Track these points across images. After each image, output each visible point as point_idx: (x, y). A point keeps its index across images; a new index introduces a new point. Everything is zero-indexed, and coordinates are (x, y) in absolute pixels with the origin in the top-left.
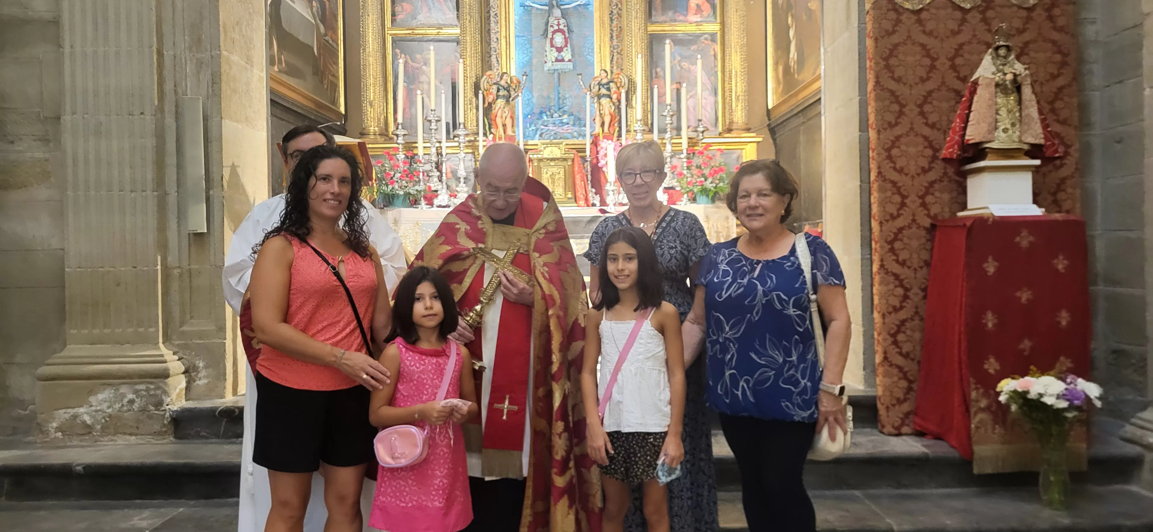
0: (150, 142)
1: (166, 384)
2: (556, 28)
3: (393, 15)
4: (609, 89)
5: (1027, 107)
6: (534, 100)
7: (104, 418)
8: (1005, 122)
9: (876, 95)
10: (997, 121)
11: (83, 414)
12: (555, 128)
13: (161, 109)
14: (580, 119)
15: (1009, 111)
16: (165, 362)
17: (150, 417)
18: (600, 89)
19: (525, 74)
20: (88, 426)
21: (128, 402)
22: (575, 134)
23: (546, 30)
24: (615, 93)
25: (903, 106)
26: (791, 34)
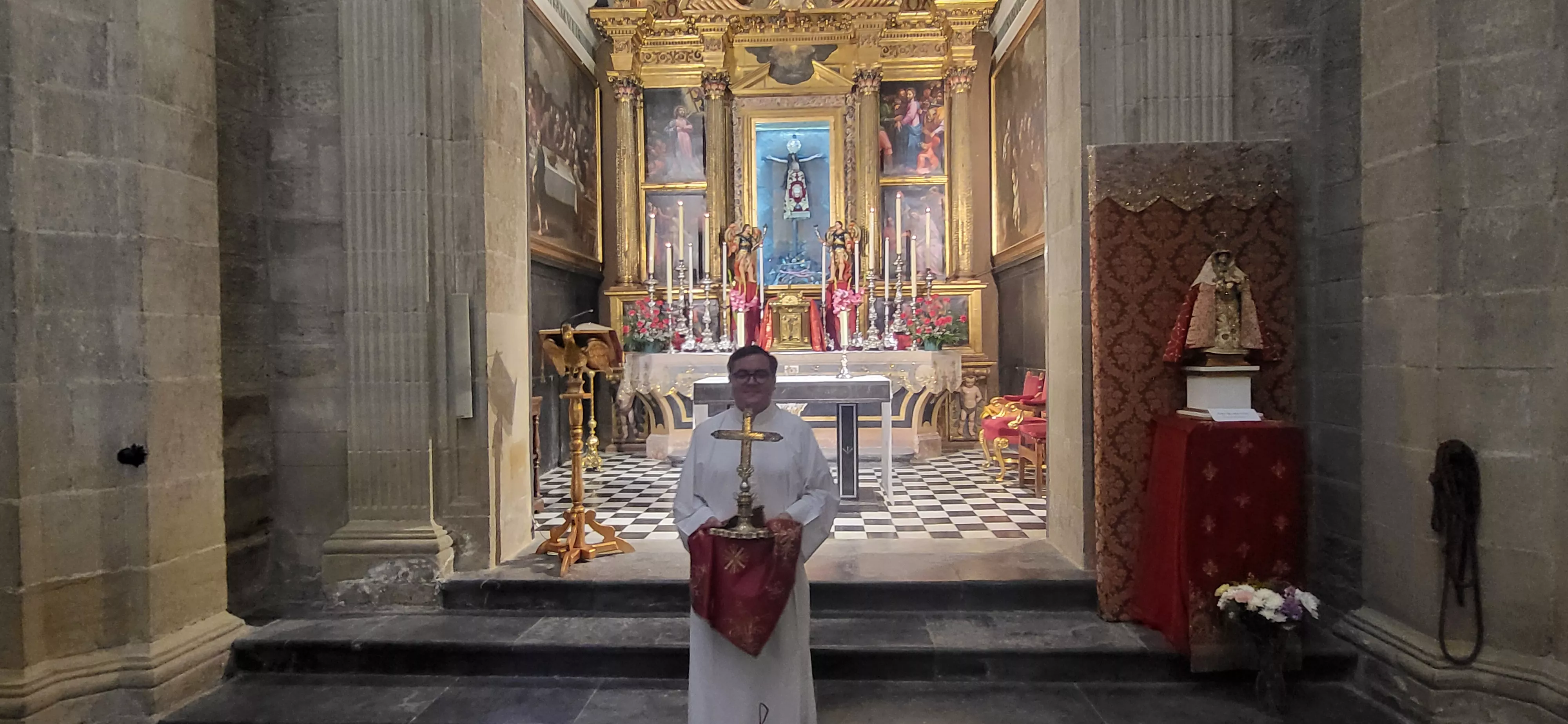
0: (423, 335)
1: (436, 559)
2: (795, 180)
3: (647, 171)
4: (843, 240)
5: (1247, 314)
6: (774, 246)
7: (382, 588)
8: (1224, 329)
9: (1099, 294)
10: (1217, 327)
11: (362, 585)
12: (793, 273)
13: (432, 304)
14: (816, 263)
15: (1229, 318)
16: (435, 538)
17: (422, 589)
18: (834, 240)
19: (765, 226)
20: (368, 596)
21: (403, 574)
22: (812, 278)
23: (786, 182)
24: (849, 242)
25: (1124, 305)
26: (1015, 189)
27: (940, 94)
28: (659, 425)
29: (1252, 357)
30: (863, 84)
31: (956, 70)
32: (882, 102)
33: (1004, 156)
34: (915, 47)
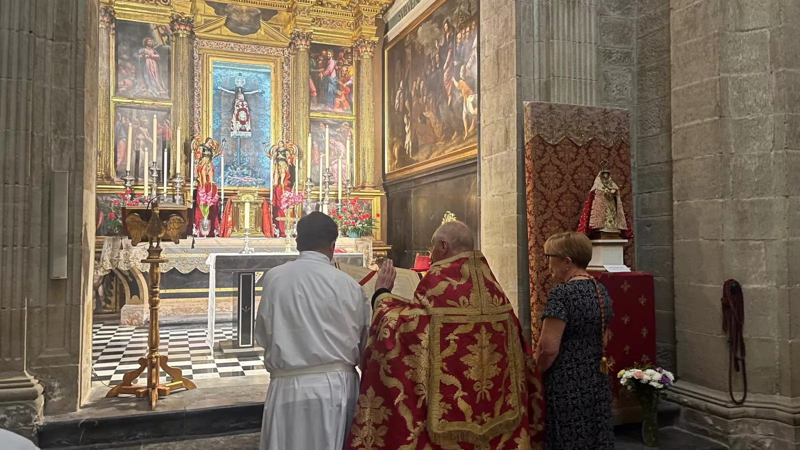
0: (23, 206)
1: (34, 404)
2: (241, 107)
3: (116, 87)
4: (285, 155)
5: (619, 209)
8: (609, 217)
10: (606, 216)
12: (239, 178)
13: (31, 179)
14: (255, 172)
15: (612, 211)
16: (32, 386)
18: (278, 155)
22: (254, 183)
23: (233, 109)
24: (289, 158)
25: (548, 202)
26: (407, 129)
27: (350, 57)
28: (135, 297)
29: (623, 234)
30: (299, 42)
31: (364, 42)
32: (310, 57)
33: (397, 107)
34: (333, 21)
